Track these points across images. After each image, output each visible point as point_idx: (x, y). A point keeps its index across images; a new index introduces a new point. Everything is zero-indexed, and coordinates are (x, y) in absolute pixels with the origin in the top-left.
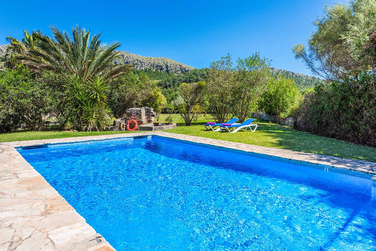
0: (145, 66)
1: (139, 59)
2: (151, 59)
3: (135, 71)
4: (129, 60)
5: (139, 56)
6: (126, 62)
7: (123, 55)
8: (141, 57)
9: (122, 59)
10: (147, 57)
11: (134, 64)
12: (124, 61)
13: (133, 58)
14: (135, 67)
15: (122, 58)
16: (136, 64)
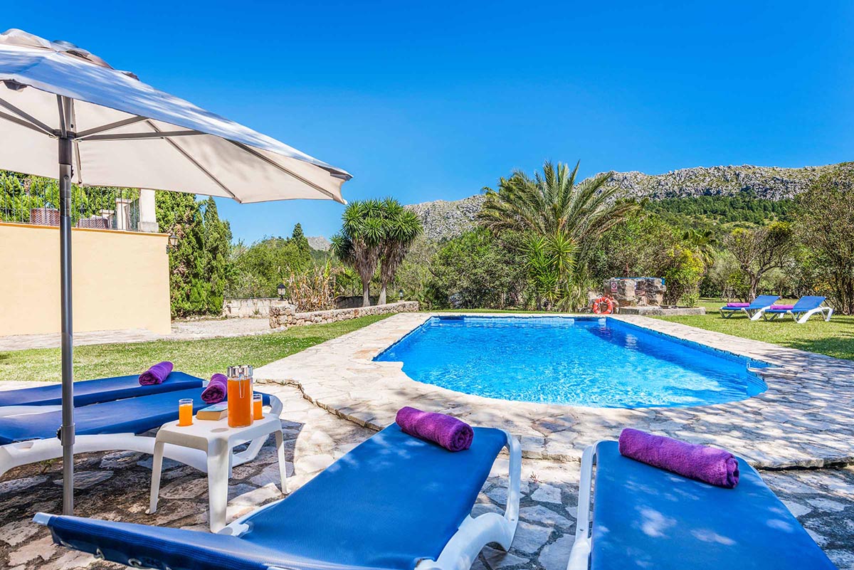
0: (797, 189)
1: (778, 177)
2: (814, 170)
3: (769, 205)
4: (752, 182)
5: (779, 169)
6: (745, 187)
7: (737, 172)
8: (782, 171)
9: (733, 184)
10: (802, 169)
11: (766, 190)
12: (741, 186)
13: (765, 177)
14: (768, 196)
15: (735, 181)
16: (771, 189)
